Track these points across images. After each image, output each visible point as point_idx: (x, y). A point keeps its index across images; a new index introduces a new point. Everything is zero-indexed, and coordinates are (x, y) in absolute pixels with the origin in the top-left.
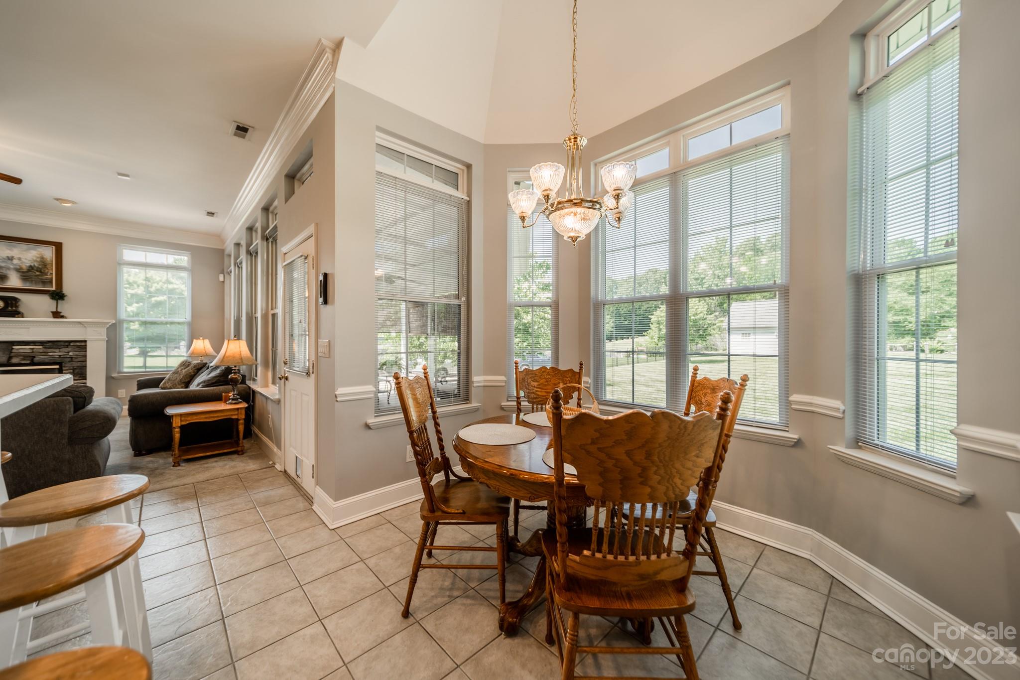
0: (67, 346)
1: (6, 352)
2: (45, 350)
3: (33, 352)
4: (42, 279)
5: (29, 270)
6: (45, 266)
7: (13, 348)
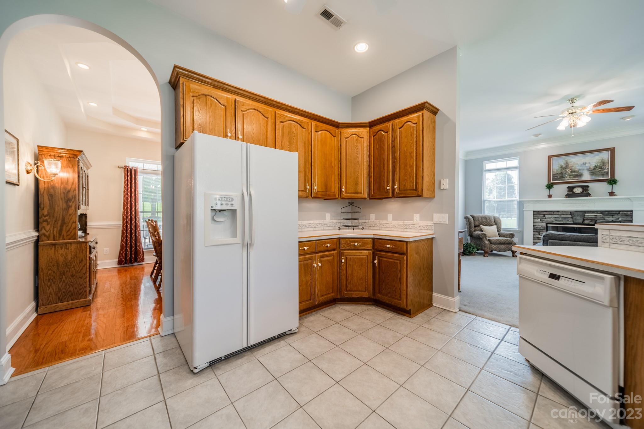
1: (582, 217)
2: (603, 216)
3: (596, 217)
4: (602, 173)
5: (594, 169)
6: (604, 164)
7: (585, 215)
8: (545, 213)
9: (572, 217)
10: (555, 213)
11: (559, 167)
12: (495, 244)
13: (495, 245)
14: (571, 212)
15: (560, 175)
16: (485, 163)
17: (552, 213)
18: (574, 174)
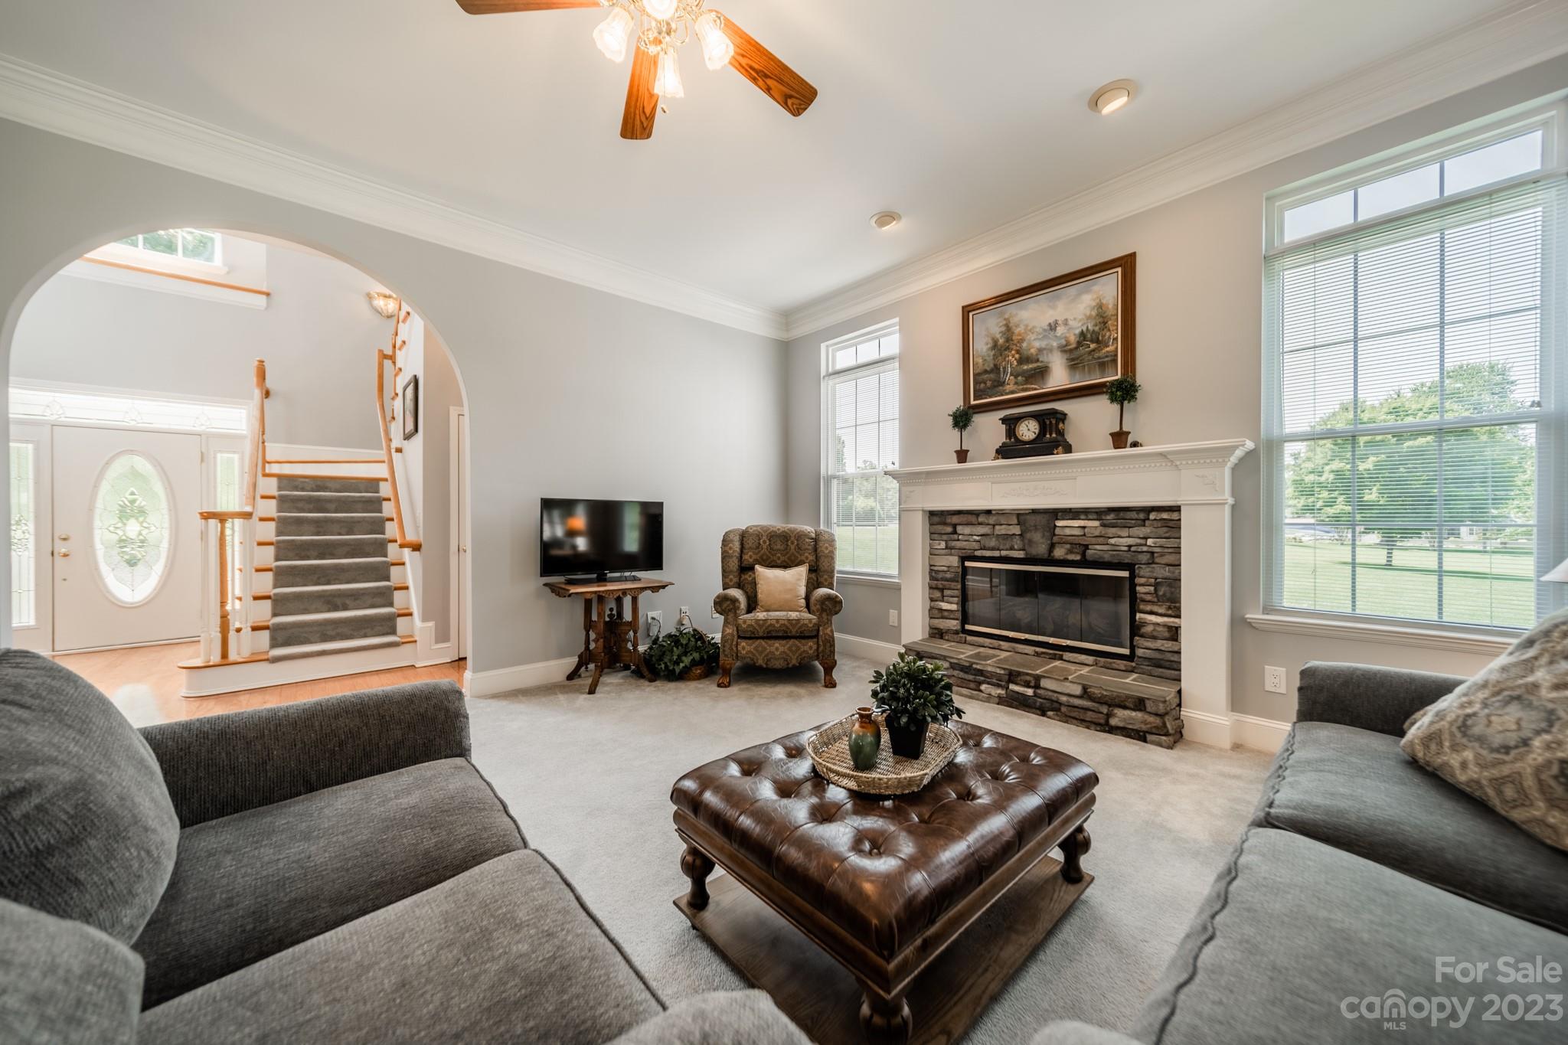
0: (1143, 522)
1: (1046, 534)
2: (1104, 531)
3: (1084, 535)
4: (1099, 358)
5: (1079, 344)
6: (1105, 323)
7: (1055, 526)
8: (955, 519)
9: (1021, 535)
10: (981, 519)
11: (989, 346)
12: (750, 638)
13: (750, 641)
14: (1018, 515)
15: (992, 376)
16: (830, 349)
17: (973, 519)
18: (1027, 371)
